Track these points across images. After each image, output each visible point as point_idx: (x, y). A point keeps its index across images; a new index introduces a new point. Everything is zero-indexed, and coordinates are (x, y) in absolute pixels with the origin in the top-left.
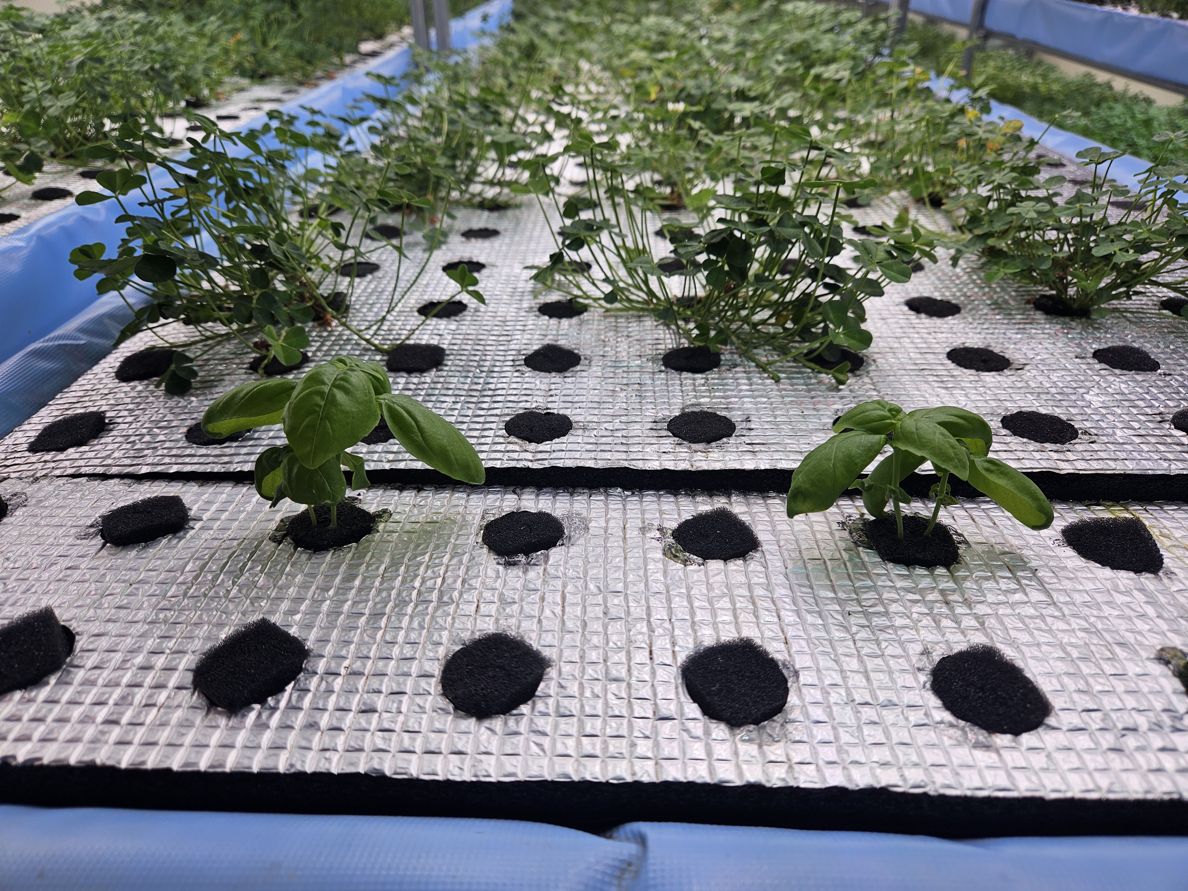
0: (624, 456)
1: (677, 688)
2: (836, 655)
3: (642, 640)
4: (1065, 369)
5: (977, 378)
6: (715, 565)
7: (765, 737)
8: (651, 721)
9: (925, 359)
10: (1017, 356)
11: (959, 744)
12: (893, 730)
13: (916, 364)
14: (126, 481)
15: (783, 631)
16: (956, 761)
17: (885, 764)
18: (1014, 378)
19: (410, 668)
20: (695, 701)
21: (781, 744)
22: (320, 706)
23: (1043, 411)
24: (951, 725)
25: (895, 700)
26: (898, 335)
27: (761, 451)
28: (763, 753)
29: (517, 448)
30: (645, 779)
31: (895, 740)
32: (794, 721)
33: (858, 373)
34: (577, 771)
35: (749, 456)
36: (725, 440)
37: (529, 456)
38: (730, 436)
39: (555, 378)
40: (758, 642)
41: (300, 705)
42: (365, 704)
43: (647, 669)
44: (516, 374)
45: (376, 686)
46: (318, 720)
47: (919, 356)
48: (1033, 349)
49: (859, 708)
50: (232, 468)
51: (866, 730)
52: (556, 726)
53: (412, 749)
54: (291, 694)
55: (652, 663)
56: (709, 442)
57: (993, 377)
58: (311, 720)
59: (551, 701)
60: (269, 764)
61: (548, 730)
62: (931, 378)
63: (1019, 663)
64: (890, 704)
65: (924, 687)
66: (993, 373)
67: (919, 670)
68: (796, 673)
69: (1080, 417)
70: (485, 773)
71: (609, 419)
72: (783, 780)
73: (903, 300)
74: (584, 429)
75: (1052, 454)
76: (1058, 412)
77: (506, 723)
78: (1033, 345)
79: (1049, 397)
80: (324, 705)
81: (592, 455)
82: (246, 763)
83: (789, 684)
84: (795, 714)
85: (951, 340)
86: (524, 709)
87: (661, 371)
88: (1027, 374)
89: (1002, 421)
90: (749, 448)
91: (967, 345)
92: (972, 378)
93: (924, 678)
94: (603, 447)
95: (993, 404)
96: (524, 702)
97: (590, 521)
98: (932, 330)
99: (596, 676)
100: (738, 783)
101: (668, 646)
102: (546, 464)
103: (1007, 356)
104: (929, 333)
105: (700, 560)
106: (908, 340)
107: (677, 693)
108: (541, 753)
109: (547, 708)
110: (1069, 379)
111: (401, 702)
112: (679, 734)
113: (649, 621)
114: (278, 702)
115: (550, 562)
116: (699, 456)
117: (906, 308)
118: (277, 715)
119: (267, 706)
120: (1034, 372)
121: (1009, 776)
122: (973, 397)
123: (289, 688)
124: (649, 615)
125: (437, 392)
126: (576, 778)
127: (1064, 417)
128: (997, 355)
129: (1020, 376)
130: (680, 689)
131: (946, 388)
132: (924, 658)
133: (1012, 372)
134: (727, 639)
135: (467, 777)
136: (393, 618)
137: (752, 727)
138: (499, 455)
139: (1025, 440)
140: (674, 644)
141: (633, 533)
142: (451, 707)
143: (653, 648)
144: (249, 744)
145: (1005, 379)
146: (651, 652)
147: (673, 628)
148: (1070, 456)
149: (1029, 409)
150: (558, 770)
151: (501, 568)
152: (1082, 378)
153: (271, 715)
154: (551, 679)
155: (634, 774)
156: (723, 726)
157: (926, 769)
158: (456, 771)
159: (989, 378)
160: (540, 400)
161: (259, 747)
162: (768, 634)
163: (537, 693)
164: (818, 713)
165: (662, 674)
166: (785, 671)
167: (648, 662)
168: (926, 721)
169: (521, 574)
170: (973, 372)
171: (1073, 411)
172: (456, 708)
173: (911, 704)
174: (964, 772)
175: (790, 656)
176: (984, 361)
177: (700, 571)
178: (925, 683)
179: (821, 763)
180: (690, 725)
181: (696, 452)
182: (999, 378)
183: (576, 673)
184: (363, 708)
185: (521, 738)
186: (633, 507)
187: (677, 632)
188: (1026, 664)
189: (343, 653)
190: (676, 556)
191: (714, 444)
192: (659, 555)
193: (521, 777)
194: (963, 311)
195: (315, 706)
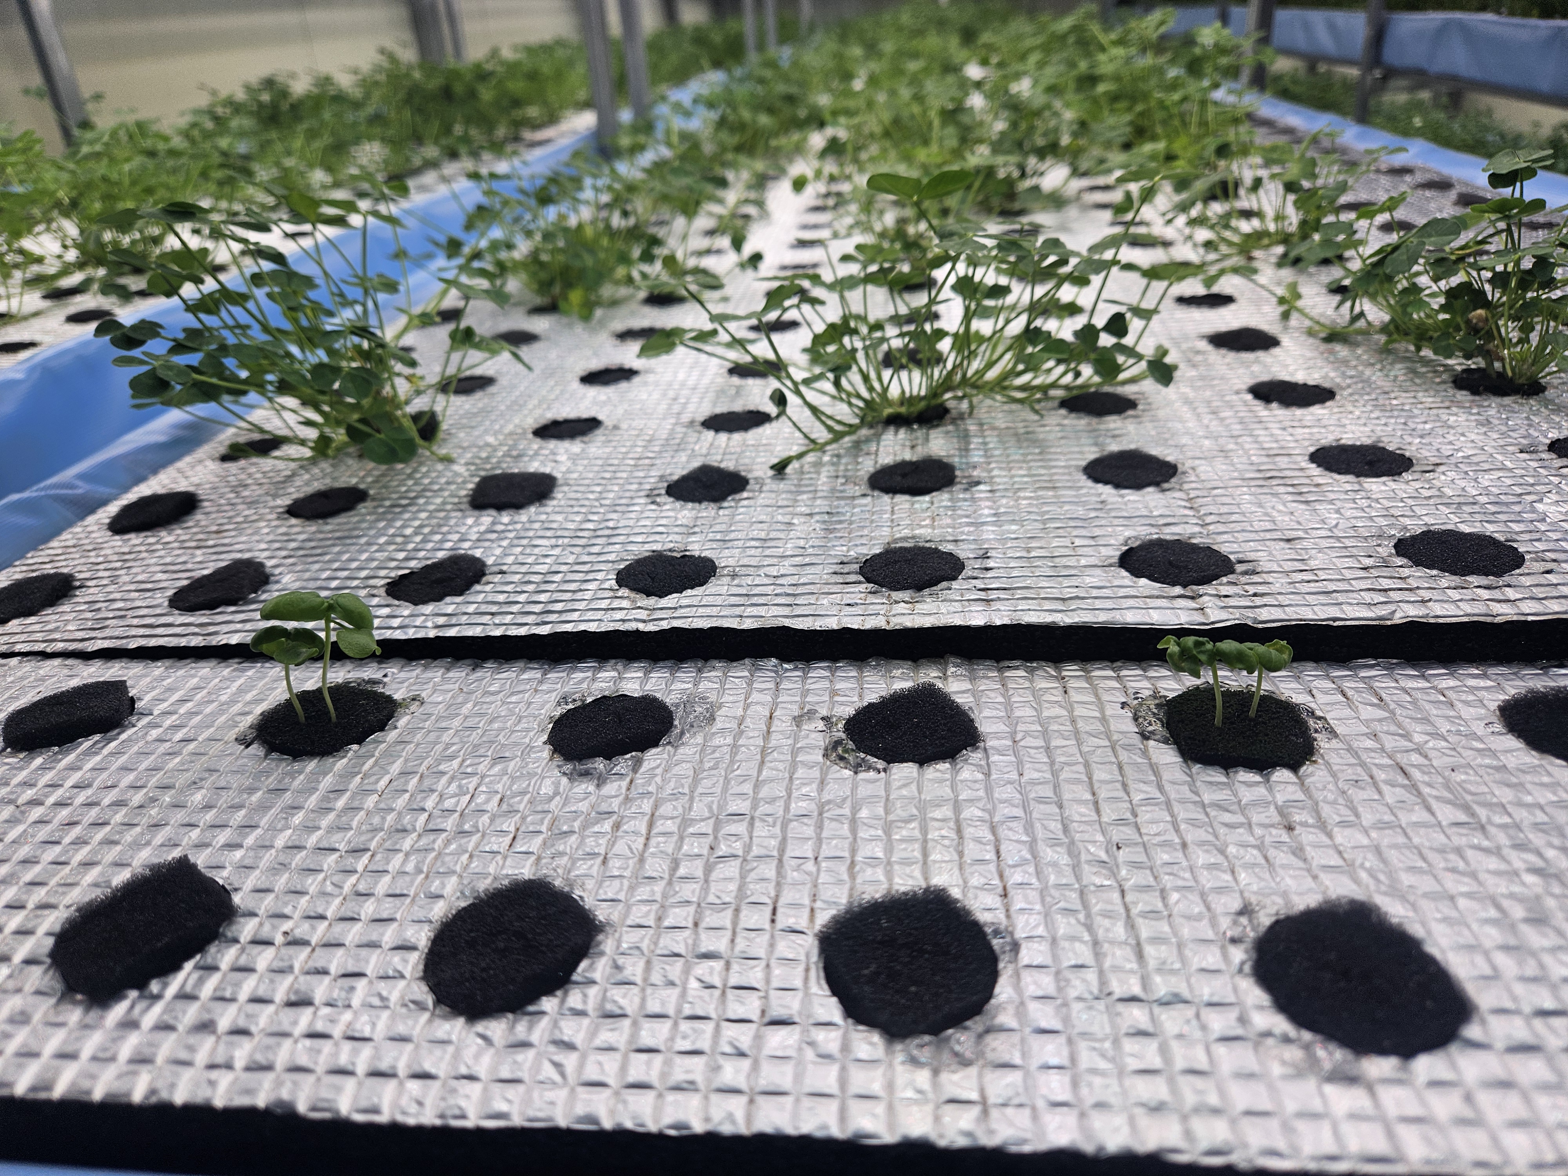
0: (786, 611)
1: (807, 970)
2: (1088, 916)
3: (762, 892)
4: (1504, 469)
5: (1357, 487)
6: (905, 771)
7: (946, 1056)
8: (753, 1026)
9: (1274, 463)
10: (1425, 453)
11: (1299, 1074)
12: (1176, 1047)
13: (1260, 471)
14: (70, 662)
15: (1001, 876)
16: (1291, 1107)
17: (1157, 1109)
18: (1417, 485)
19: (382, 935)
20: (834, 993)
21: (973, 1071)
22: (228, 994)
23: (1465, 529)
24: (1286, 1040)
25: (1186, 994)
26: (1236, 433)
27: (999, 599)
28: (935, 1085)
29: (625, 604)
30: (727, 1129)
31: (1180, 1064)
32: (1002, 1029)
33: (1166, 486)
34: (612, 1112)
35: (979, 607)
36: (944, 584)
37: (643, 614)
38: (955, 578)
39: (707, 510)
40: (955, 893)
41: (197, 993)
42: (297, 992)
43: (765, 938)
44: (653, 507)
45: (320, 964)
46: (216, 1018)
47: (1265, 459)
48: (1451, 443)
49: (1120, 1007)
50: (215, 641)
51: (1130, 1046)
52: (593, 1033)
53: (350, 1068)
54: (189, 975)
55: (773, 928)
56: (919, 588)
57: (1384, 483)
58: (206, 1017)
59: (593, 992)
60: (119, 1087)
61: (579, 1040)
62: (1282, 489)
63: (1416, 930)
64: (1174, 1000)
65: (1240, 971)
66: (1384, 479)
67: (1234, 941)
68: (1015, 947)
69: (1527, 537)
70: (457, 1112)
71: (774, 561)
72: (969, 1134)
73: (1244, 387)
74: (734, 576)
75: (1479, 591)
76: (1490, 529)
77: (512, 1028)
78: (1450, 438)
79: (1476, 508)
80: (234, 993)
81: (738, 611)
82: (85, 1084)
83: (1001, 965)
84: (1006, 1019)
85: (1318, 436)
86: (548, 1004)
87: (864, 495)
88: (1441, 478)
89: (1396, 546)
90: (982, 595)
91: (1343, 442)
92: (1348, 487)
93: (1238, 955)
94: (755, 600)
95: (1383, 522)
96: (549, 991)
97: (720, 708)
98: (1288, 424)
99: (676, 951)
100: (888, 1138)
101: (806, 901)
102: (665, 625)
103: (1407, 454)
104: (1284, 429)
105: (881, 764)
106: (1249, 439)
107: (806, 979)
108: (557, 1078)
109: (585, 1002)
110: (1509, 482)
111: (352, 989)
112: (800, 1049)
113: (780, 861)
114: (165, 986)
115: (642, 770)
116: (902, 608)
117: (1249, 397)
118: (158, 1009)
119: (147, 993)
120: (1452, 474)
121: (1390, 1134)
122: (1348, 514)
123: (189, 966)
124: (782, 850)
125: (531, 534)
126: (607, 1124)
127: (1500, 537)
128: (1392, 453)
129: (1429, 481)
130: (813, 973)
131: (1307, 502)
132: (1244, 920)
133: (1417, 476)
134: (903, 889)
135: (428, 1118)
136: (378, 857)
137: (927, 1038)
138: (599, 615)
139: (1434, 572)
140: (814, 898)
141: (783, 724)
142: (429, 1000)
143: (780, 904)
144: (101, 1055)
145: (1403, 486)
146: (774, 912)
147: (818, 870)
148: (1511, 593)
149: (1443, 527)
150: (580, 1110)
151: (565, 780)
152: (1531, 480)
153: (148, 1008)
154: (602, 954)
155: (707, 1120)
156: (876, 1037)
157: (1233, 1122)
158: (413, 1108)
159: (1376, 486)
160: (678, 538)
161: (113, 1059)
162: (975, 881)
163: (575, 977)
164: (1045, 1017)
165: (786, 947)
166: (996, 943)
167: (767, 926)
168: (1239, 1031)
169: (591, 788)
170: (1350, 478)
171: (1516, 527)
172: (439, 1000)
173: (1215, 999)
174: (1302, 1126)
175: (1008, 916)
176: (1370, 463)
177: (877, 780)
178: (1243, 963)
179: (1041, 1104)
180: (820, 1035)
181: (897, 602)
182: (1393, 485)
183: (644, 946)
184: (293, 998)
185: (531, 1054)
186: (791, 686)
187: (823, 878)
188: (1429, 932)
189: (287, 910)
190: (842, 758)
191: (926, 592)
192: (818, 756)
193: (517, 1121)
194: (1338, 397)
195: (219, 994)
